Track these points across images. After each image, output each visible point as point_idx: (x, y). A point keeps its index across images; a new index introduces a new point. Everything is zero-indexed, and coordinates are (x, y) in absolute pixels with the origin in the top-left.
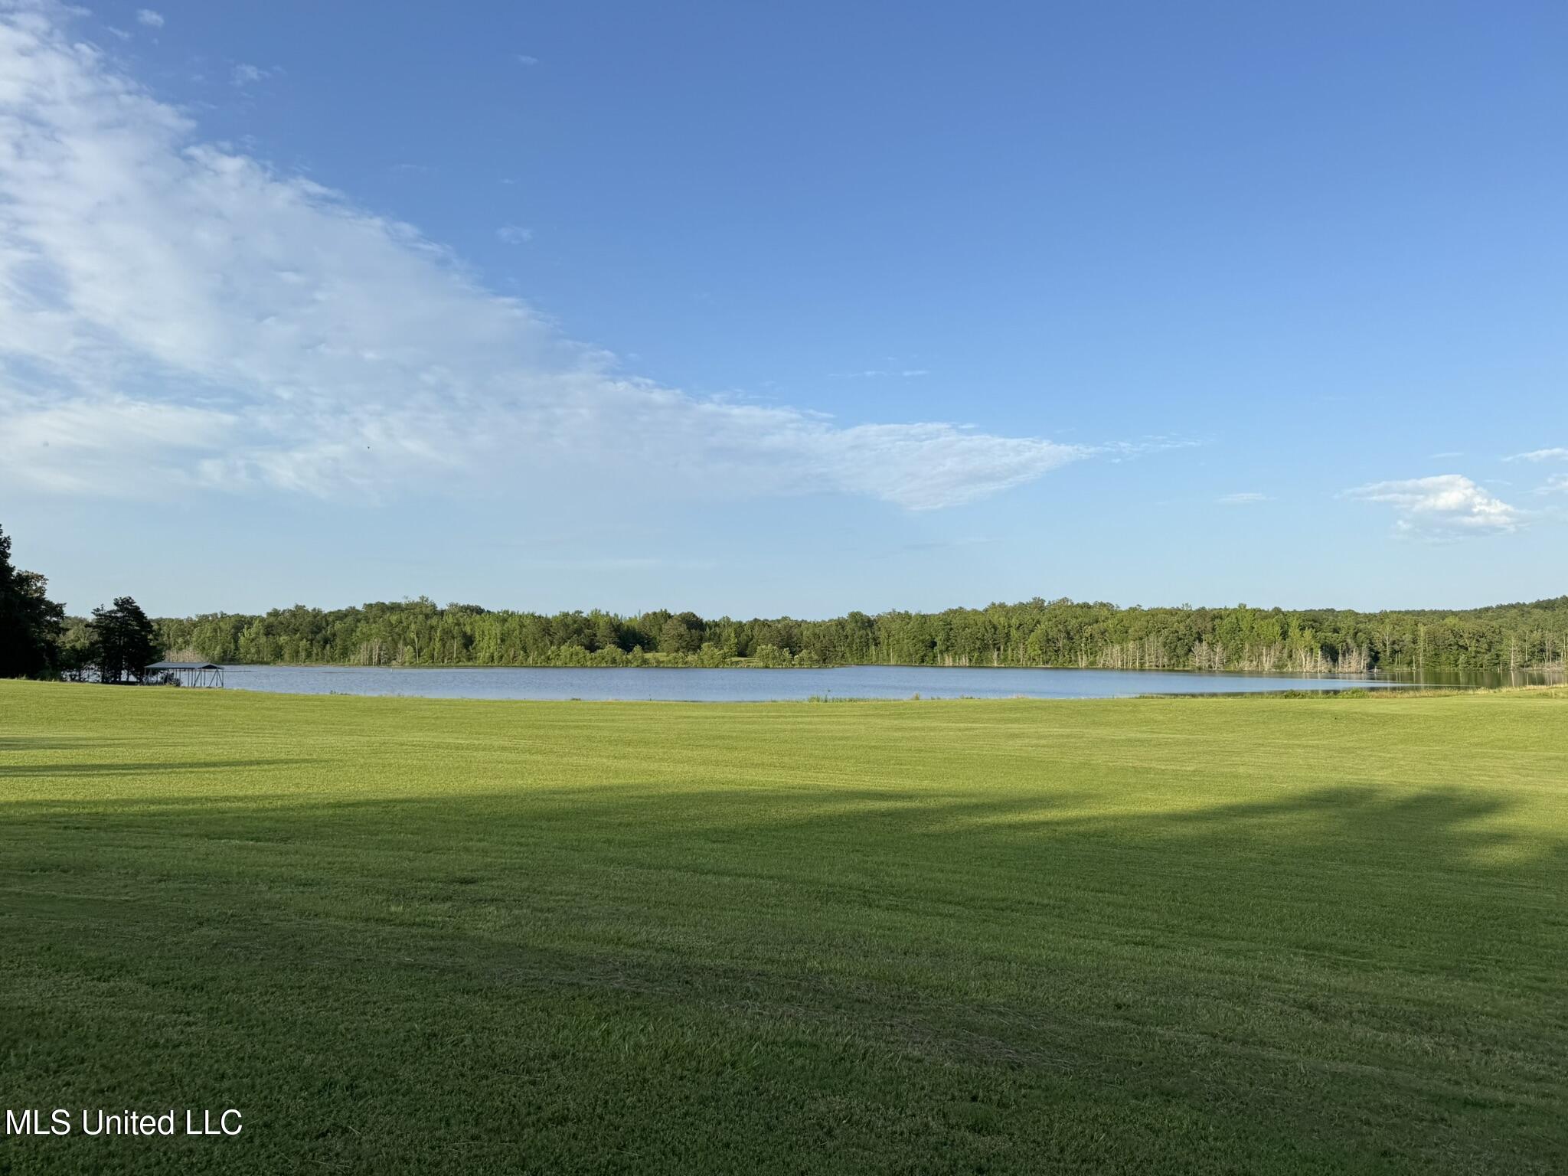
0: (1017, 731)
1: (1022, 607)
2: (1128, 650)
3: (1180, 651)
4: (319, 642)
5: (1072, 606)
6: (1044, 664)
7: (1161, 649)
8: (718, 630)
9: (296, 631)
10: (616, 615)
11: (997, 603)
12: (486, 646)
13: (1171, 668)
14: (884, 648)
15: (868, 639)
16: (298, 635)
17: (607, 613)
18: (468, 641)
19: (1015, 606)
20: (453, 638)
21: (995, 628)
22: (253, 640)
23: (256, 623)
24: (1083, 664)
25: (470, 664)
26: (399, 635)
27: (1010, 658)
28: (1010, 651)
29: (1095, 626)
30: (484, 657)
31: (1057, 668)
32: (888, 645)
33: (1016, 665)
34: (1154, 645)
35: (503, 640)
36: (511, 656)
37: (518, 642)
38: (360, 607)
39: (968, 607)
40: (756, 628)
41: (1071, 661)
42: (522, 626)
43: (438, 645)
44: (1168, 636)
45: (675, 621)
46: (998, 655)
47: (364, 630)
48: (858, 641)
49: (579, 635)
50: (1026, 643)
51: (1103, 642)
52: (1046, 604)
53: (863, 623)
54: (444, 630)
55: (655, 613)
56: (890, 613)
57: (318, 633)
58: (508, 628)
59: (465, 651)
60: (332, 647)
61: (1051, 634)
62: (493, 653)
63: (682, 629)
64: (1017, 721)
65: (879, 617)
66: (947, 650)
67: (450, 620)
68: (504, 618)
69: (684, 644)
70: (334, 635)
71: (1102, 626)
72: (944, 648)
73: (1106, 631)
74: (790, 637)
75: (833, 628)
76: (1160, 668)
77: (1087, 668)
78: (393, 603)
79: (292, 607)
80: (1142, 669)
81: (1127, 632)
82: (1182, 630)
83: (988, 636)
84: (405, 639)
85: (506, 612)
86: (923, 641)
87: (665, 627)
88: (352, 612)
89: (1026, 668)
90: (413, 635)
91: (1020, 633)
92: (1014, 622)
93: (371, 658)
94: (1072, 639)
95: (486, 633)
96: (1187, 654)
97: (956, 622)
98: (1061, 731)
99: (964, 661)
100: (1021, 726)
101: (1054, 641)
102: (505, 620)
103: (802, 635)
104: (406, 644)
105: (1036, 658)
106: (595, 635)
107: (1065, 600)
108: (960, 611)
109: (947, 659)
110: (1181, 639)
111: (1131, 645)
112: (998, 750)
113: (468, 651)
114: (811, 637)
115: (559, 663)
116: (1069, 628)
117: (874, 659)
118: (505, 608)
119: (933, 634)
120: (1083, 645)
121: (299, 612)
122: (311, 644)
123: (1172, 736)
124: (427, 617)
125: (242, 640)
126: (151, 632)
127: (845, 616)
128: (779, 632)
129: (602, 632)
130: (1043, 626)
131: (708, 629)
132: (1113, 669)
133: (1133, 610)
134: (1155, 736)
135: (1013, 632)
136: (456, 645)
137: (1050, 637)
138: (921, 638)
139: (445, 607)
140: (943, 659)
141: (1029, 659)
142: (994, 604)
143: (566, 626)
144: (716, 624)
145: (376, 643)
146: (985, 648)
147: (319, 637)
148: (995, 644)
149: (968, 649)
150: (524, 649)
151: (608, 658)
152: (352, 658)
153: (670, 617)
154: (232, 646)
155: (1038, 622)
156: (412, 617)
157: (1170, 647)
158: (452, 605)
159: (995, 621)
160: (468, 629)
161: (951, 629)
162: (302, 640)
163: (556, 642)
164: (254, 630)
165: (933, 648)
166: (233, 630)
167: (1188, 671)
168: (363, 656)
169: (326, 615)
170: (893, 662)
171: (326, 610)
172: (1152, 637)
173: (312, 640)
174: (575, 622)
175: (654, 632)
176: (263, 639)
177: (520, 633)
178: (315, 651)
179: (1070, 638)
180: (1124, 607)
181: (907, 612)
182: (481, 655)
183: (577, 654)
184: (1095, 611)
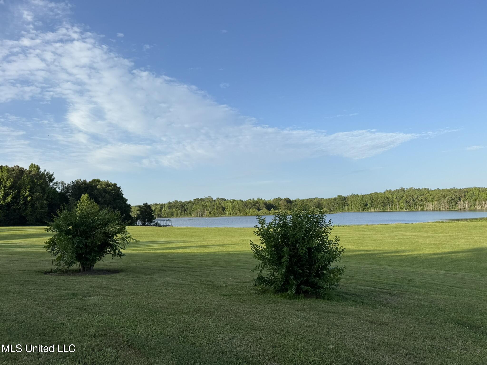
0: (397, 234)
1: (397, 191)
2: (435, 204)
3: (453, 204)
4: (183, 211)
5: (415, 190)
6: (405, 210)
7: (446, 204)
8: (296, 203)
9: (177, 208)
10: (264, 199)
11: (388, 190)
12: (229, 210)
13: (450, 209)
14: (350, 206)
15: (345, 204)
16: (177, 209)
17: (262, 199)
18: (224, 209)
19: (395, 191)
20: (219, 208)
21: (388, 199)
22: (166, 211)
23: (166, 206)
24: (419, 209)
25: (225, 215)
26: (205, 208)
27: (394, 208)
28: (393, 206)
29: (423, 196)
30: (228, 213)
31: (410, 211)
32: (351, 205)
33: (396, 211)
34: (444, 202)
35: (233, 208)
36: (236, 213)
37: (238, 208)
38: (192, 200)
39: (378, 192)
40: (308, 202)
41: (415, 208)
42: (238, 204)
43: (215, 210)
44: (449, 199)
45: (283, 201)
46: (390, 207)
47: (195, 207)
48: (341, 204)
49: (255, 206)
50: (399, 203)
51: (426, 202)
52: (405, 189)
53: (342, 198)
54: (217, 206)
55: (276, 198)
56: (351, 195)
57: (183, 208)
58: (234, 204)
59: (223, 212)
60: (187, 212)
61: (407, 200)
62: (231, 212)
63: (285, 203)
64: (397, 231)
65: (348, 196)
66: (372, 206)
67: (218, 203)
68: (233, 202)
69: (286, 208)
70: (187, 208)
71: (425, 196)
72: (371, 206)
73: (426, 198)
74: (319, 204)
75: (333, 201)
76: (446, 210)
77: (421, 211)
78: (201, 199)
79: (174, 201)
80: (440, 210)
81: (434, 198)
82: (453, 196)
83: (386, 201)
84: (206, 209)
85: (233, 200)
86: (363, 204)
87: (280, 203)
88: (190, 202)
89: (400, 211)
90: (208, 208)
91: (397, 200)
92: (395, 196)
93: (198, 215)
94: (415, 201)
95: (228, 206)
96: (456, 205)
97: (374, 197)
98: (409, 234)
99: (378, 210)
100: (399, 233)
101: (409, 202)
102: (233, 203)
103: (323, 203)
104: (207, 210)
105: (403, 208)
106: (259, 206)
107: (412, 188)
108: (376, 193)
109: (372, 209)
110: (453, 200)
111: (436, 202)
112: (392, 240)
113: (224, 212)
114: (326, 204)
115: (250, 215)
116: (414, 197)
117: (347, 210)
118: (233, 199)
119: (367, 201)
120: (419, 203)
121: (176, 202)
122: (181, 211)
123: (441, 234)
124: (211, 202)
125: (163, 211)
126: (152, 211)
127: (336, 196)
128: (315, 203)
129: (261, 205)
130: (405, 197)
131: (293, 203)
132: (430, 211)
133: (436, 190)
134: (436, 234)
135: (394, 199)
136: (220, 210)
137: (407, 201)
138: (363, 203)
139: (215, 199)
140: (371, 209)
141: (400, 208)
142: (387, 190)
143: (251, 203)
144: (295, 201)
145: (199, 210)
146: (385, 205)
147: (183, 209)
148: (388, 204)
149: (379, 206)
150: (240, 211)
151: (264, 213)
152: (192, 215)
153: (281, 199)
154: (160, 213)
155: (403, 196)
156: (207, 202)
157: (449, 203)
158: (217, 198)
159: (388, 196)
160: (223, 205)
161: (373, 200)
162: (179, 210)
163: (248, 208)
164: (165, 208)
165: (367, 206)
166: (160, 208)
167: (456, 210)
168: (195, 214)
169: (183, 203)
170: (353, 211)
171: (183, 201)
172: (443, 199)
173: (181, 210)
174: (253, 202)
175: (277, 204)
176: (168, 210)
177: (238, 206)
178: (182, 213)
179: (414, 201)
180: (433, 189)
181: (357, 194)
182: (227, 213)
183: (255, 212)
184: (422, 192)
